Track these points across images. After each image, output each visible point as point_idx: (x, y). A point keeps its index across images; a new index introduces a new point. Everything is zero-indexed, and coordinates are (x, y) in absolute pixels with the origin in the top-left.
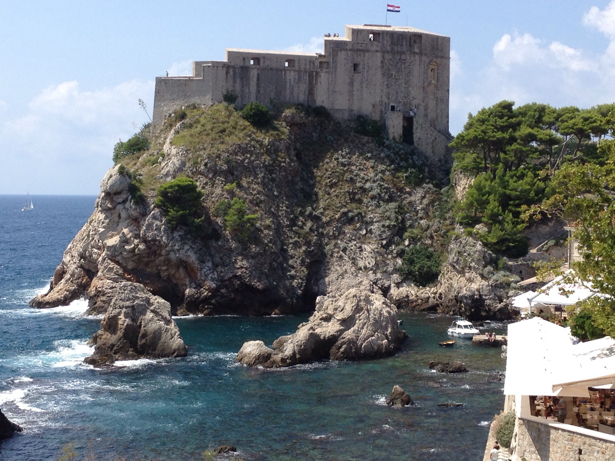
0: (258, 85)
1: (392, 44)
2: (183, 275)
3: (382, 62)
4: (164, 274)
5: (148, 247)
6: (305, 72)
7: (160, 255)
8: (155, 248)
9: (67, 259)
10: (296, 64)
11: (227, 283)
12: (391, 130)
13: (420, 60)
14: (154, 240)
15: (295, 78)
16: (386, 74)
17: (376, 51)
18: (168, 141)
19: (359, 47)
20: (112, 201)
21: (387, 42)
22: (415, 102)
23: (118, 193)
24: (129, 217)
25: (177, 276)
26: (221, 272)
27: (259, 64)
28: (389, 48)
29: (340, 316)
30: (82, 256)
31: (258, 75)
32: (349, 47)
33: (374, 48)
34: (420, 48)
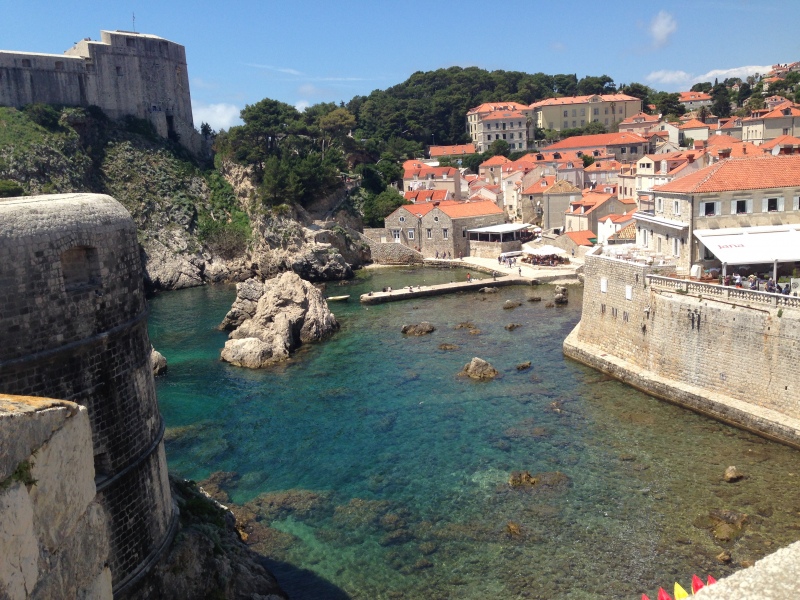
0: (33, 86)
1: (146, 49)
3: (140, 66)
6: (75, 73)
10: (66, 67)
12: (159, 128)
13: (170, 66)
15: (66, 80)
16: (145, 77)
17: (134, 56)
19: (117, 51)
22: (171, 103)
27: (30, 66)
28: (143, 53)
31: (31, 77)
32: (110, 51)
33: (132, 53)
34: (168, 54)
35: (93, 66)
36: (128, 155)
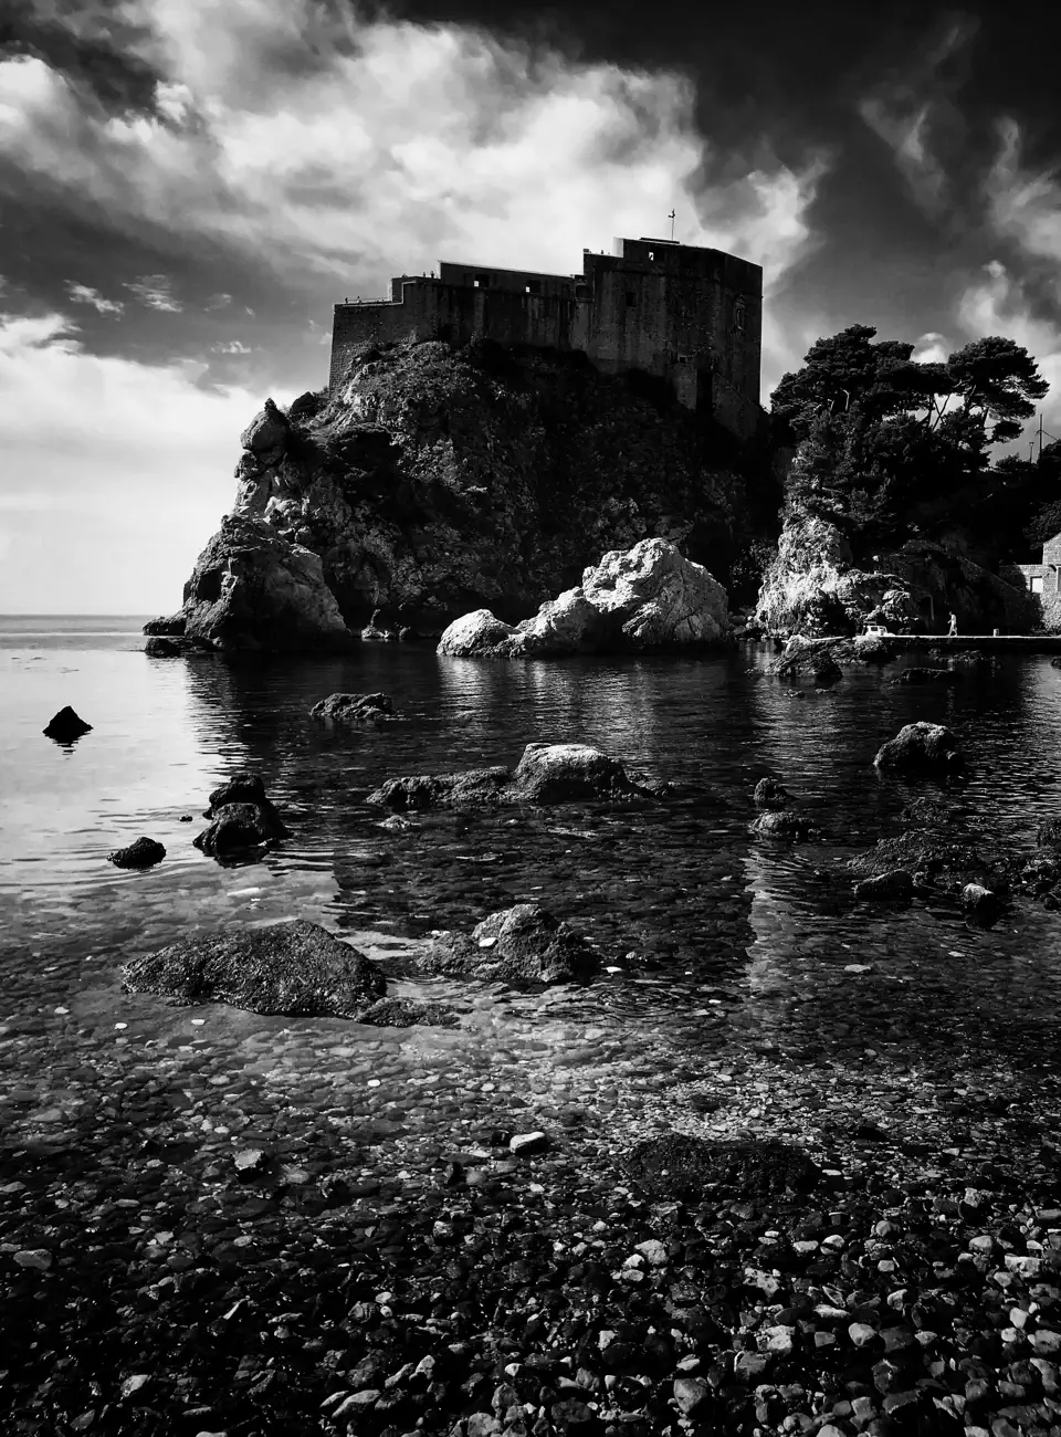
0: (486, 315)
2: (369, 576)
3: (667, 292)
5: (314, 531)
6: (555, 300)
8: (325, 533)
10: (543, 289)
11: (437, 587)
12: (681, 392)
13: (722, 294)
15: (539, 310)
16: (674, 311)
17: (660, 275)
18: (350, 391)
19: (634, 267)
22: (714, 355)
23: (267, 448)
24: (284, 485)
25: (360, 577)
26: (429, 571)
27: (487, 285)
28: (677, 271)
29: (633, 576)
31: (486, 301)
32: (619, 266)
33: (656, 271)
34: (722, 273)
35: (588, 288)
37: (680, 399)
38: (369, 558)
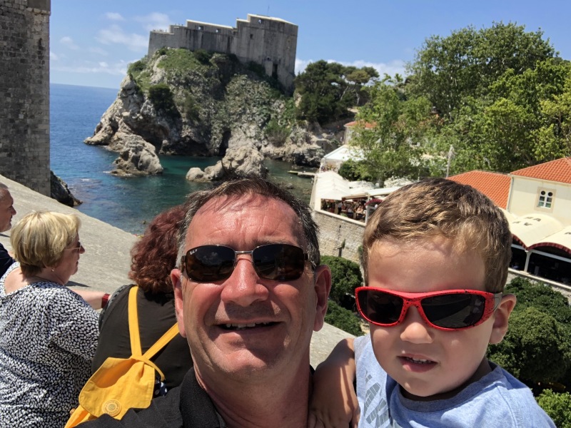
0: (202, 40)
1: (270, 26)
2: (162, 133)
3: (265, 35)
4: (152, 132)
5: (144, 118)
6: (226, 35)
7: (150, 122)
8: (148, 119)
9: (103, 120)
10: (222, 32)
11: (183, 139)
12: (267, 70)
13: (283, 36)
14: (147, 115)
15: (221, 39)
16: (266, 42)
17: (262, 29)
18: (156, 65)
19: (254, 26)
20: (126, 93)
21: (268, 24)
22: (279, 57)
23: (129, 89)
24: (135, 102)
25: (159, 133)
27: (203, 30)
28: (268, 28)
29: (237, 159)
30: (110, 120)
31: (203, 35)
32: (249, 25)
33: (261, 27)
34: (283, 29)
35: (238, 33)
36: (243, 83)
37: (267, 73)
38: (161, 127)
